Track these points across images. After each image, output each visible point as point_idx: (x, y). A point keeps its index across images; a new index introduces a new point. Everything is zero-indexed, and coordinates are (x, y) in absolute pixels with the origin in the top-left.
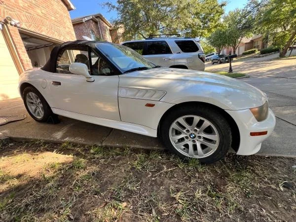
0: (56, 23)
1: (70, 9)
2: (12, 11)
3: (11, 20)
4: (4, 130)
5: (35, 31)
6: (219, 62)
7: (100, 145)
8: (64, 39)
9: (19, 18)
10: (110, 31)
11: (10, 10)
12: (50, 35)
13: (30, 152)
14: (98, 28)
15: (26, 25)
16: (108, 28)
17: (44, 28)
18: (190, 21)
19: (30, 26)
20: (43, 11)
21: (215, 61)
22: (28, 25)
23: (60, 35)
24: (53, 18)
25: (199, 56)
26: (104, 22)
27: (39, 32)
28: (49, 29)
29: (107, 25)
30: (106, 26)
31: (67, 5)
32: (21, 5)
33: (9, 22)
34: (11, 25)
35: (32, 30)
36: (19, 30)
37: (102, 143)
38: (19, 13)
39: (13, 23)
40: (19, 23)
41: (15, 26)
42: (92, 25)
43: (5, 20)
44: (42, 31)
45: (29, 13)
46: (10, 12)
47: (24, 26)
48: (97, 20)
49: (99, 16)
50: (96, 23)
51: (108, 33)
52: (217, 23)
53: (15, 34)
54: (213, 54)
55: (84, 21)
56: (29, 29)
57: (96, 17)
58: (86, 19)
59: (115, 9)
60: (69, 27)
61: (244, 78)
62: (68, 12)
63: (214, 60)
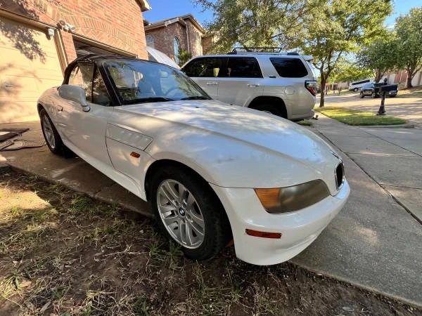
0: (122, 29)
1: (143, 9)
2: (68, 13)
3: (64, 24)
4: (11, 156)
5: (93, 38)
6: (374, 95)
7: (92, 196)
8: (129, 49)
9: (75, 22)
10: (202, 38)
11: (65, 12)
12: (112, 43)
13: (13, 187)
14: (185, 35)
15: (83, 31)
16: (201, 34)
17: (105, 35)
18: (322, 25)
19: (87, 32)
20: (107, 13)
21: (367, 93)
22: (85, 31)
23: (125, 44)
24: (119, 22)
25: (306, 85)
26: (195, 25)
27: (98, 40)
28: (111, 36)
29: (199, 29)
30: (198, 31)
31: (141, 4)
32: (80, 6)
33: (63, 27)
34: (65, 30)
35: (90, 37)
36: (73, 36)
37: (95, 193)
38: (76, 15)
39: (67, 28)
40: (73, 28)
41: (70, 31)
42: (178, 30)
43: (58, 25)
44: (102, 38)
45: (88, 15)
46: (65, 15)
47: (80, 32)
48: (185, 23)
49: (189, 19)
50: (184, 27)
51: (198, 41)
52: (374, 30)
53: (68, 42)
54: (369, 81)
55: (166, 25)
56: (86, 36)
57: (185, 20)
58: (170, 22)
59: (212, 8)
60: (140, 33)
61: (401, 127)
62: (141, 13)
63: (365, 90)
